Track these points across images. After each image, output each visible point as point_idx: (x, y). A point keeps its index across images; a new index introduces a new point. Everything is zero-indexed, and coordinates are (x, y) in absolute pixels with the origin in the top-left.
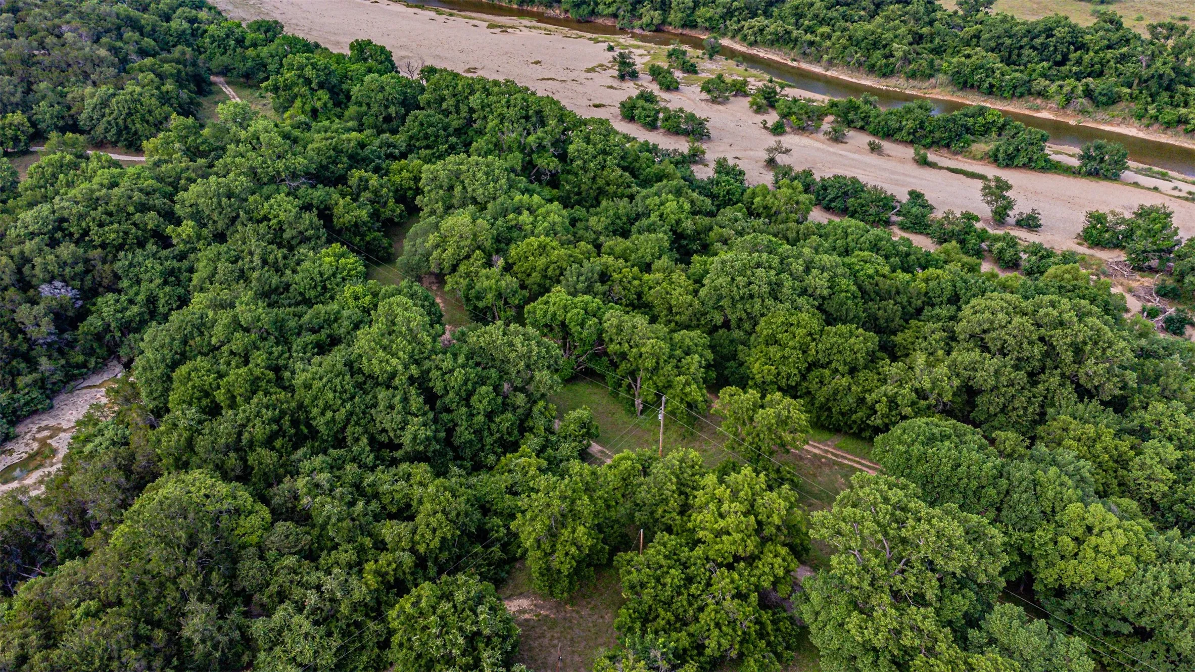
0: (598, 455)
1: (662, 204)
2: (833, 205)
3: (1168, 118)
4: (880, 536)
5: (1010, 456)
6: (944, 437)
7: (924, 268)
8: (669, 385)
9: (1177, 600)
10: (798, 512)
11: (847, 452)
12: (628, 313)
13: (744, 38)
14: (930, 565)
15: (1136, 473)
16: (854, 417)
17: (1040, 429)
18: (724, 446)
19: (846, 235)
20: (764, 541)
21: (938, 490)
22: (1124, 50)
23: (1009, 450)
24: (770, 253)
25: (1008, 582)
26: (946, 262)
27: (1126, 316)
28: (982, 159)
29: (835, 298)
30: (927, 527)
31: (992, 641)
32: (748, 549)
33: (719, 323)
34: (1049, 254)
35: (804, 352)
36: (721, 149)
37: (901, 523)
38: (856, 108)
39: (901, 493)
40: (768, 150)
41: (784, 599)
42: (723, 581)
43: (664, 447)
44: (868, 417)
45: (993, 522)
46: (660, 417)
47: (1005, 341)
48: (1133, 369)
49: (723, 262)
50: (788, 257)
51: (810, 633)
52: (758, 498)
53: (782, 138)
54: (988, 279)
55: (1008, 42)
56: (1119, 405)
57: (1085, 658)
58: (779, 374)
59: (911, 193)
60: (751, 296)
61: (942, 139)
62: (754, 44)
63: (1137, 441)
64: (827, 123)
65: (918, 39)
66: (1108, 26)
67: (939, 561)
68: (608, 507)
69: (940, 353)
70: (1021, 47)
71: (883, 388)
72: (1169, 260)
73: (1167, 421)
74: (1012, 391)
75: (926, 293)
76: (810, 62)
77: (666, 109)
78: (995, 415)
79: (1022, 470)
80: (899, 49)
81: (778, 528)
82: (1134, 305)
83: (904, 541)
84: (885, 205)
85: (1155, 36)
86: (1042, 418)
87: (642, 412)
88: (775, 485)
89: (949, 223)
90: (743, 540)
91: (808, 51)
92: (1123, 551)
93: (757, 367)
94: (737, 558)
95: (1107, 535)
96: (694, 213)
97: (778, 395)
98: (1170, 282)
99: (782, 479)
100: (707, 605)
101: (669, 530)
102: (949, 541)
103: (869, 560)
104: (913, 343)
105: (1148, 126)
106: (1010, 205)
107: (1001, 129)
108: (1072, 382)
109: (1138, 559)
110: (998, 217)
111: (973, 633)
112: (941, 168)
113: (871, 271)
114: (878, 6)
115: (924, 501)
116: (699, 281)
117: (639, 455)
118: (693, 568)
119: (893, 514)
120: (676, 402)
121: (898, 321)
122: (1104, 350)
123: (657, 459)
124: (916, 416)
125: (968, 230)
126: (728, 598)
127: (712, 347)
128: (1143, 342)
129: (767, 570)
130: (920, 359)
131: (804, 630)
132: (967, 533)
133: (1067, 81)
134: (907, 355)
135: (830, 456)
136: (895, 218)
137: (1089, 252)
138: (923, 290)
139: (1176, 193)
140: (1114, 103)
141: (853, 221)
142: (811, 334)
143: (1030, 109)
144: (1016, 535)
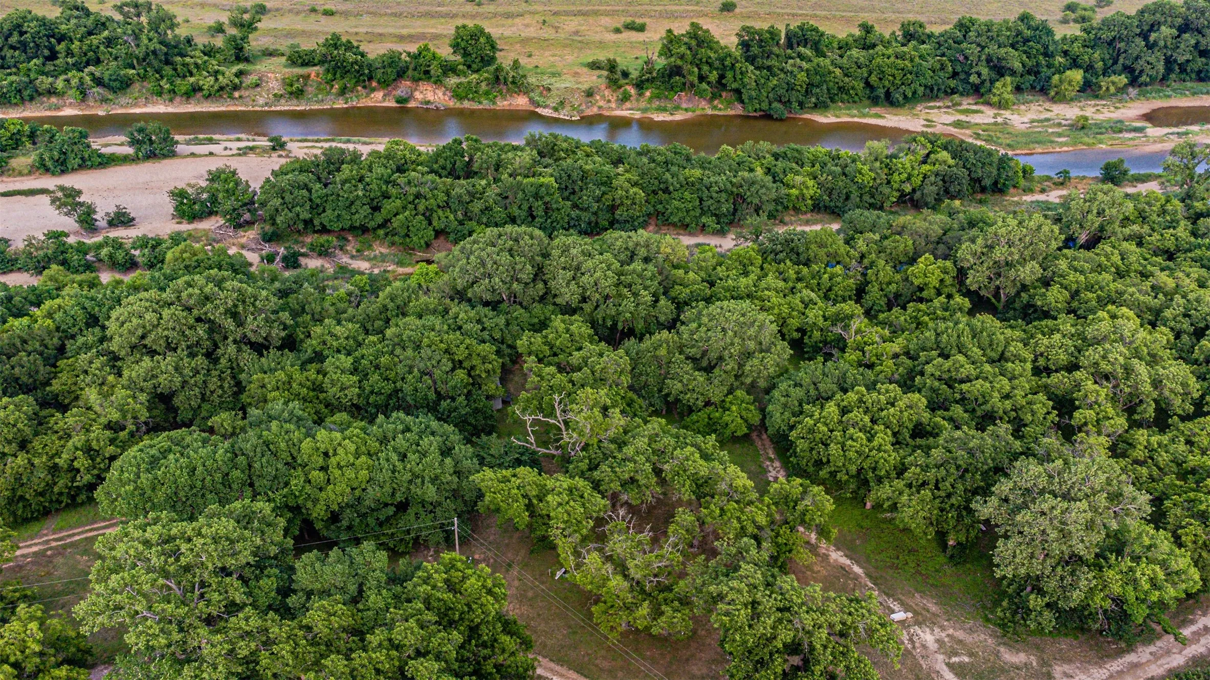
3: (184, 89)
4: (161, 581)
5: (233, 434)
6: (165, 453)
7: (38, 305)
9: (409, 466)
10: (54, 622)
11: (71, 528)
14: (225, 571)
15: (332, 391)
16: (56, 489)
17: (244, 398)
21: (188, 503)
22: (106, 33)
23: (230, 430)
25: (295, 538)
26: (58, 289)
27: (253, 269)
28: (30, 173)
30: (202, 541)
31: (309, 594)
34: (158, 242)
37: (176, 554)
39: (158, 528)
44: (73, 480)
45: (253, 499)
47: (167, 337)
48: (283, 310)
54: (115, 288)
56: (290, 344)
57: (378, 553)
63: (319, 366)
66: (76, 13)
67: (230, 562)
69: (111, 378)
71: (70, 443)
72: (256, 210)
73: (329, 338)
74: (200, 378)
75: (58, 329)
78: (199, 407)
79: (250, 440)
81: (41, 654)
82: (253, 257)
83: (187, 569)
85: (126, 15)
86: (240, 388)
88: (8, 614)
89: (37, 249)
92: (357, 455)
95: (340, 451)
98: (268, 228)
99: (12, 603)
102: (227, 539)
103: (163, 610)
104: (75, 384)
105: (171, 100)
106: (90, 210)
107: (32, 136)
108: (245, 344)
109: (369, 455)
110: (85, 225)
111: (292, 601)
115: (183, 520)
119: (163, 552)
121: (43, 371)
122: (253, 305)
124: (124, 450)
125: (63, 249)
128: (277, 285)
130: (92, 395)
132: (238, 522)
133: (70, 74)
134: (77, 398)
135: (54, 544)
137: (191, 227)
138: (52, 327)
139: (228, 152)
140: (128, 86)
143: (49, 109)
144: (278, 497)
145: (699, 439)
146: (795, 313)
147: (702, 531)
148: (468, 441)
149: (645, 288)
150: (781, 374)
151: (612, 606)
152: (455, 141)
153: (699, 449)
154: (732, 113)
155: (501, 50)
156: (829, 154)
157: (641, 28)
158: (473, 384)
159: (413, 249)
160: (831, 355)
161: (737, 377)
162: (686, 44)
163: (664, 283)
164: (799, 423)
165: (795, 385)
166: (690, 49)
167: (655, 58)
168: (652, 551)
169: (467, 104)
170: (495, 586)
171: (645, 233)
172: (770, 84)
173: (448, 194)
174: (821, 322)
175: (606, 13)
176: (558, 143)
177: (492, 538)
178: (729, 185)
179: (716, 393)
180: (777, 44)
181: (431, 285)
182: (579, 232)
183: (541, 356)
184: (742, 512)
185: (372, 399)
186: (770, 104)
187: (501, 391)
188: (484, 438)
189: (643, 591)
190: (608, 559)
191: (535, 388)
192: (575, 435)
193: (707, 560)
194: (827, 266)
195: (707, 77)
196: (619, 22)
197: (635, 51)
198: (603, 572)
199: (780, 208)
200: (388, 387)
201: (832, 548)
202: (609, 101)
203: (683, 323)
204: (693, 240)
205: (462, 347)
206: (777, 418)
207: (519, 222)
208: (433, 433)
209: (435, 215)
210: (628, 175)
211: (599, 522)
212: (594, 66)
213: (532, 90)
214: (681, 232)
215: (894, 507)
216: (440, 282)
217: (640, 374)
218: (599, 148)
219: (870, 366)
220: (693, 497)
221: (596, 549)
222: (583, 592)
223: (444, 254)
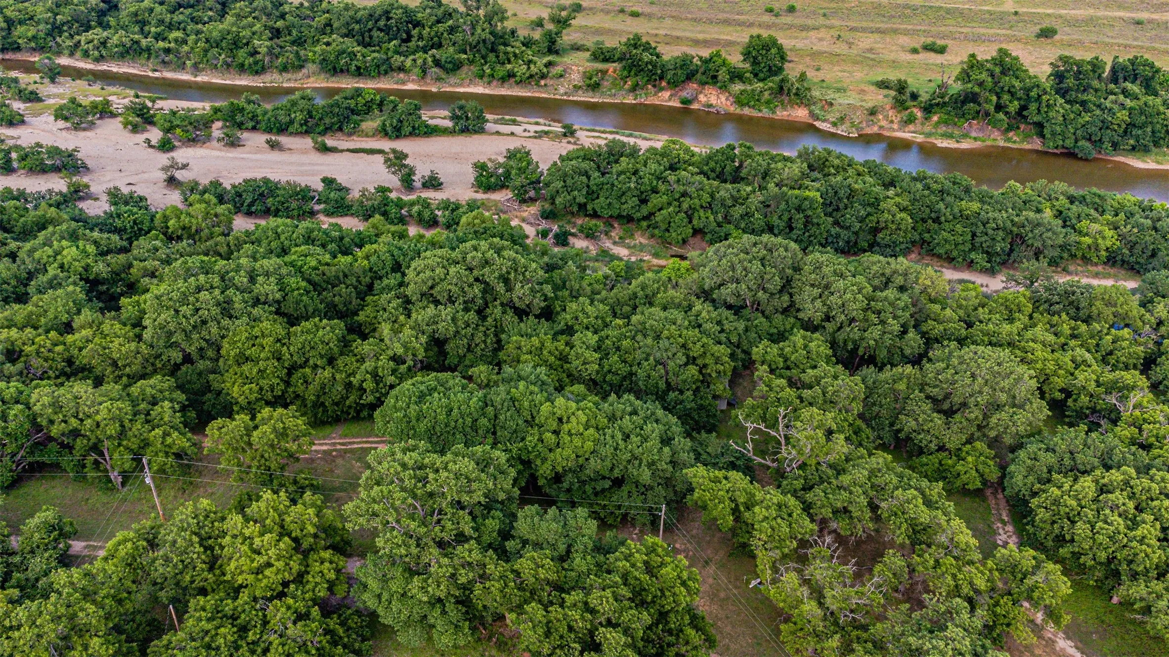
0: (86, 552)
1: (57, 253)
2: (253, 209)
3: (501, 74)
4: (410, 501)
5: (487, 385)
6: (431, 390)
7: (361, 247)
8: (146, 444)
9: (630, 447)
10: (328, 512)
11: (354, 437)
12: (62, 384)
13: (86, 54)
14: (460, 505)
15: (576, 363)
16: (348, 403)
17: (501, 355)
18: (232, 481)
19: (278, 236)
20: (306, 554)
21: (442, 438)
22: (450, 22)
23: (485, 381)
24: (207, 273)
25: (520, 489)
26: (377, 235)
27: (528, 241)
28: (373, 136)
29: (289, 297)
30: (446, 474)
31: (525, 542)
32: (294, 571)
33: (179, 361)
34: (457, 207)
35: (279, 359)
36: (108, 178)
37: (424, 480)
38: (242, 110)
39: (414, 454)
40: (163, 169)
41: (345, 598)
42: (278, 612)
43: (164, 509)
44: (361, 397)
45: (494, 445)
46: (148, 481)
47: (450, 291)
48: (547, 282)
49: (157, 298)
50: (227, 273)
51: (378, 616)
52: (286, 517)
53: (173, 154)
54: (418, 241)
55: (357, 27)
56: (547, 314)
57: (589, 520)
58: (261, 389)
59: (325, 180)
60: (204, 322)
61: (333, 124)
62: (100, 59)
63: (568, 338)
64: (217, 129)
65: (276, 33)
66: (431, 4)
67: (465, 498)
68: (120, 602)
69: (402, 318)
70: (370, 30)
71: (363, 367)
72: (540, 189)
73: (581, 315)
74: (469, 330)
75: (371, 269)
76: (174, 70)
77: (17, 148)
78: (465, 355)
79: (499, 394)
80: (262, 45)
81: (315, 536)
82: (530, 230)
83: (431, 495)
84: (303, 198)
85: (468, 7)
86: (499, 345)
87: (123, 484)
88: (297, 497)
89: (367, 200)
90: (287, 564)
91: (167, 59)
92: (587, 427)
93: (237, 391)
94: (285, 584)
95: (573, 419)
96: (103, 254)
97: (268, 409)
98: (547, 206)
99: (302, 488)
100: (271, 643)
101: (203, 592)
102: (467, 477)
103: (408, 526)
104: (375, 318)
105: (489, 83)
106: (411, 172)
107: (381, 105)
108: (511, 308)
109: (597, 428)
110: (406, 184)
111: (510, 545)
112: (342, 151)
113: (314, 263)
114: (224, 5)
115: (436, 452)
116: (138, 324)
117: (137, 531)
118: (243, 616)
119: (415, 476)
120: (161, 458)
121: (355, 302)
122: (523, 274)
123: (161, 526)
124: (401, 381)
125: (386, 202)
126: (290, 625)
127: (180, 387)
128: (546, 259)
129: (318, 579)
130: (385, 329)
131: (374, 615)
132: (478, 464)
133: (417, 55)
134: (375, 330)
135: (339, 447)
136: (317, 207)
137: (485, 196)
138: (367, 267)
139: (527, 134)
140: (459, 68)
141: (280, 221)
142: (279, 340)
143: (397, 83)
144: (514, 449)
145: (925, 483)
146: (1062, 372)
147: (911, 578)
148: (688, 435)
149: (895, 317)
150: (1032, 435)
151: (802, 629)
152: (729, 146)
153: (923, 493)
154: (1029, 147)
155: (790, 62)
156: (1140, 204)
157: (942, 50)
158: (702, 382)
159: (670, 244)
160: (1099, 425)
161: (979, 427)
162: (988, 70)
163: (917, 316)
164: (1044, 491)
165: (1047, 450)
166: (992, 76)
167: (950, 82)
168: (852, 586)
169: (747, 111)
170: (689, 579)
171: (905, 261)
172: (1081, 120)
173: (712, 196)
174: (1092, 386)
175: (906, 33)
176: (831, 159)
177: (694, 532)
178: (1009, 224)
179: (953, 440)
180: (1099, 77)
181: (680, 281)
182: (836, 250)
183: (774, 367)
184: (960, 570)
185: (608, 378)
186: (1076, 141)
187: (728, 393)
188: (704, 435)
189: (836, 623)
190: (806, 582)
191: (762, 397)
192: (794, 452)
193: (912, 610)
194: (1112, 326)
195: (1006, 106)
196: (918, 42)
197: (930, 73)
198: (799, 594)
199: (1065, 255)
200: (624, 369)
201: (1061, 635)
202: (892, 122)
203: (930, 360)
204: (956, 275)
205: (699, 344)
206: (1018, 479)
207: (776, 231)
208: (657, 421)
209: (696, 214)
210: (897, 199)
211: (804, 544)
212: (883, 85)
213: (814, 104)
214: (946, 264)
215: (1147, 610)
216: (689, 279)
217: (874, 404)
218: (872, 169)
219: (1146, 447)
220: (907, 542)
221: (795, 570)
222: (774, 608)
223: (698, 252)
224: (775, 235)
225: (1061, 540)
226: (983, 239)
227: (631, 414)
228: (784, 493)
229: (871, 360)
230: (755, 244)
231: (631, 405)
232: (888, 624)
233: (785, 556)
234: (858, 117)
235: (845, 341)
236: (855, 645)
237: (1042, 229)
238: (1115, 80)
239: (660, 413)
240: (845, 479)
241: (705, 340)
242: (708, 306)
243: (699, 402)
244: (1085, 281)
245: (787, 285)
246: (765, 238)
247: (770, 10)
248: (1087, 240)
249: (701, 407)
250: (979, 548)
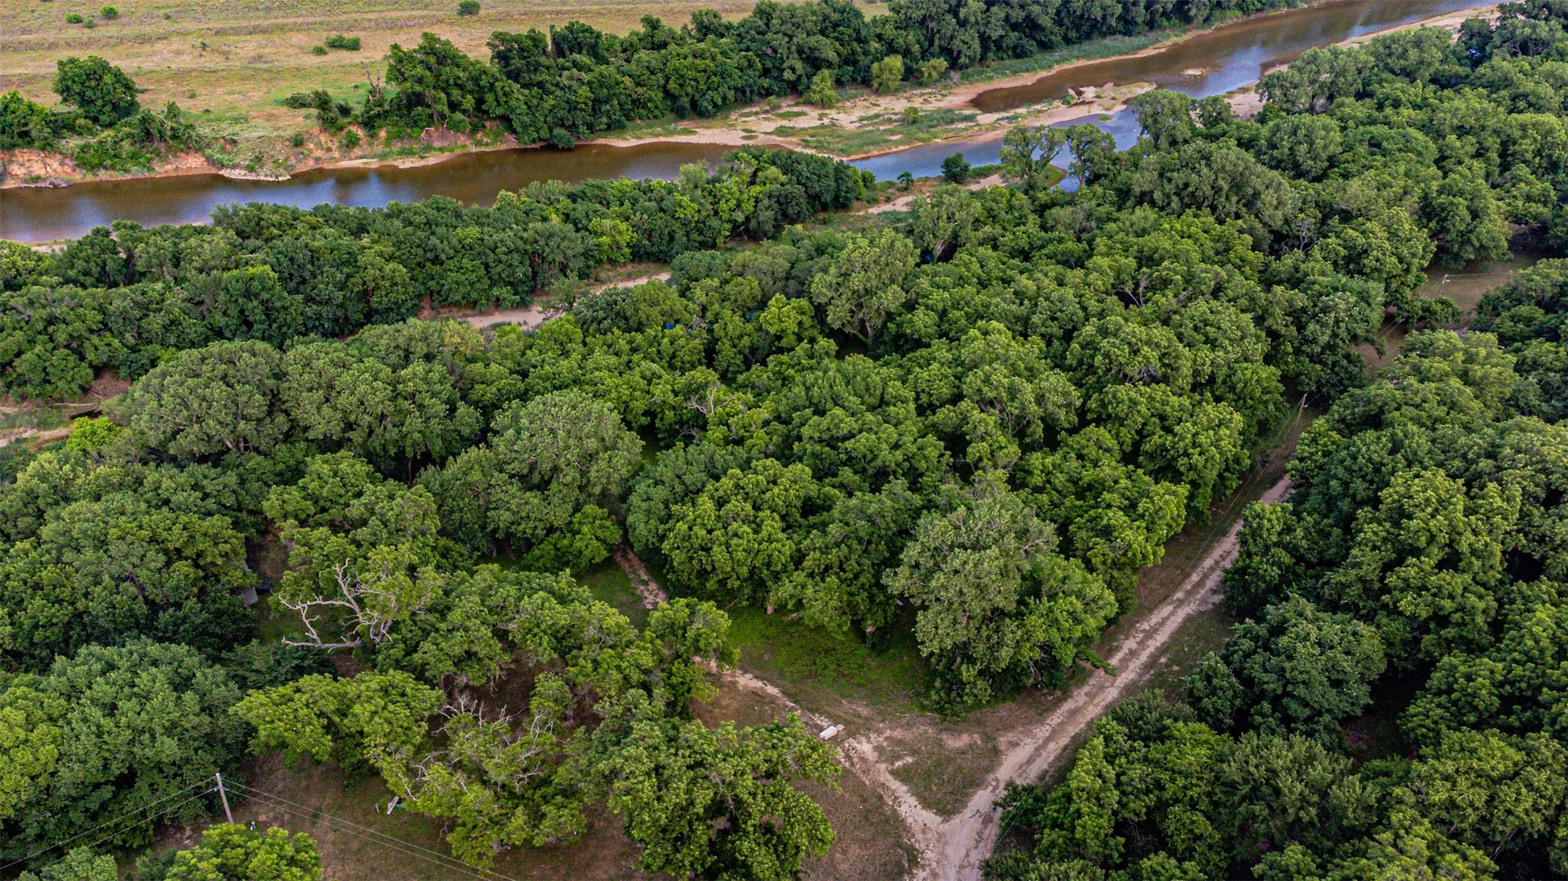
145: (549, 579)
146: (637, 393)
147: (575, 695)
148: (215, 660)
149: (434, 395)
150: (636, 474)
151: (475, 827)
152: (97, 232)
153: (552, 592)
154: (503, 147)
155: (143, 92)
156: (638, 187)
157: (354, 46)
158: (205, 578)
159: (61, 400)
160: (692, 437)
161: (581, 488)
162: (421, 62)
163: (460, 385)
164: (670, 530)
165: (656, 483)
166: (429, 69)
167: (382, 85)
168: (514, 741)
169: (103, 175)
170: (298, 851)
171: (418, 322)
172: (546, 105)
173: (102, 310)
174: (671, 398)
175: (297, 28)
176: (265, 216)
177: (280, 786)
178: (520, 243)
179: (559, 515)
180: (545, 52)
181: (105, 449)
182: (324, 335)
183: (303, 516)
184: (621, 658)
185: (38, 636)
186: (551, 131)
187: (253, 579)
188: (240, 649)
189: (512, 795)
190: (458, 766)
191: (304, 563)
192: (375, 614)
193: (589, 731)
194: (664, 327)
195: (460, 103)
196: (320, 38)
197: (352, 77)
198: (454, 786)
199: (591, 263)
200: (63, 613)
201: (739, 672)
202: (329, 150)
203: (496, 433)
204: (486, 322)
205: (177, 529)
206: (641, 529)
207: (228, 334)
208: (155, 663)
209: (87, 344)
210: (377, 247)
211: (435, 721)
212: (296, 103)
213: (208, 146)
214: (469, 312)
215: (799, 605)
216: (119, 441)
217: (452, 512)
218: (329, 216)
219: (739, 442)
220: (555, 656)
221: (437, 759)
222: (431, 820)
223: (115, 399)
224: (229, 340)
225: (703, 574)
226: (499, 269)
227: (103, 673)
228: (383, 672)
229: (427, 459)
230: (203, 359)
231: (99, 659)
232: (570, 762)
233: (419, 749)
234: (281, 152)
235: (384, 449)
236: (544, 808)
237: (557, 239)
238: (560, 53)
239: (154, 649)
240: (455, 616)
241: (184, 518)
242: (168, 469)
243: (212, 608)
244: (621, 286)
245: (275, 402)
246: (215, 347)
247: (78, 20)
248: (605, 240)
249: (219, 614)
250: (632, 622)
